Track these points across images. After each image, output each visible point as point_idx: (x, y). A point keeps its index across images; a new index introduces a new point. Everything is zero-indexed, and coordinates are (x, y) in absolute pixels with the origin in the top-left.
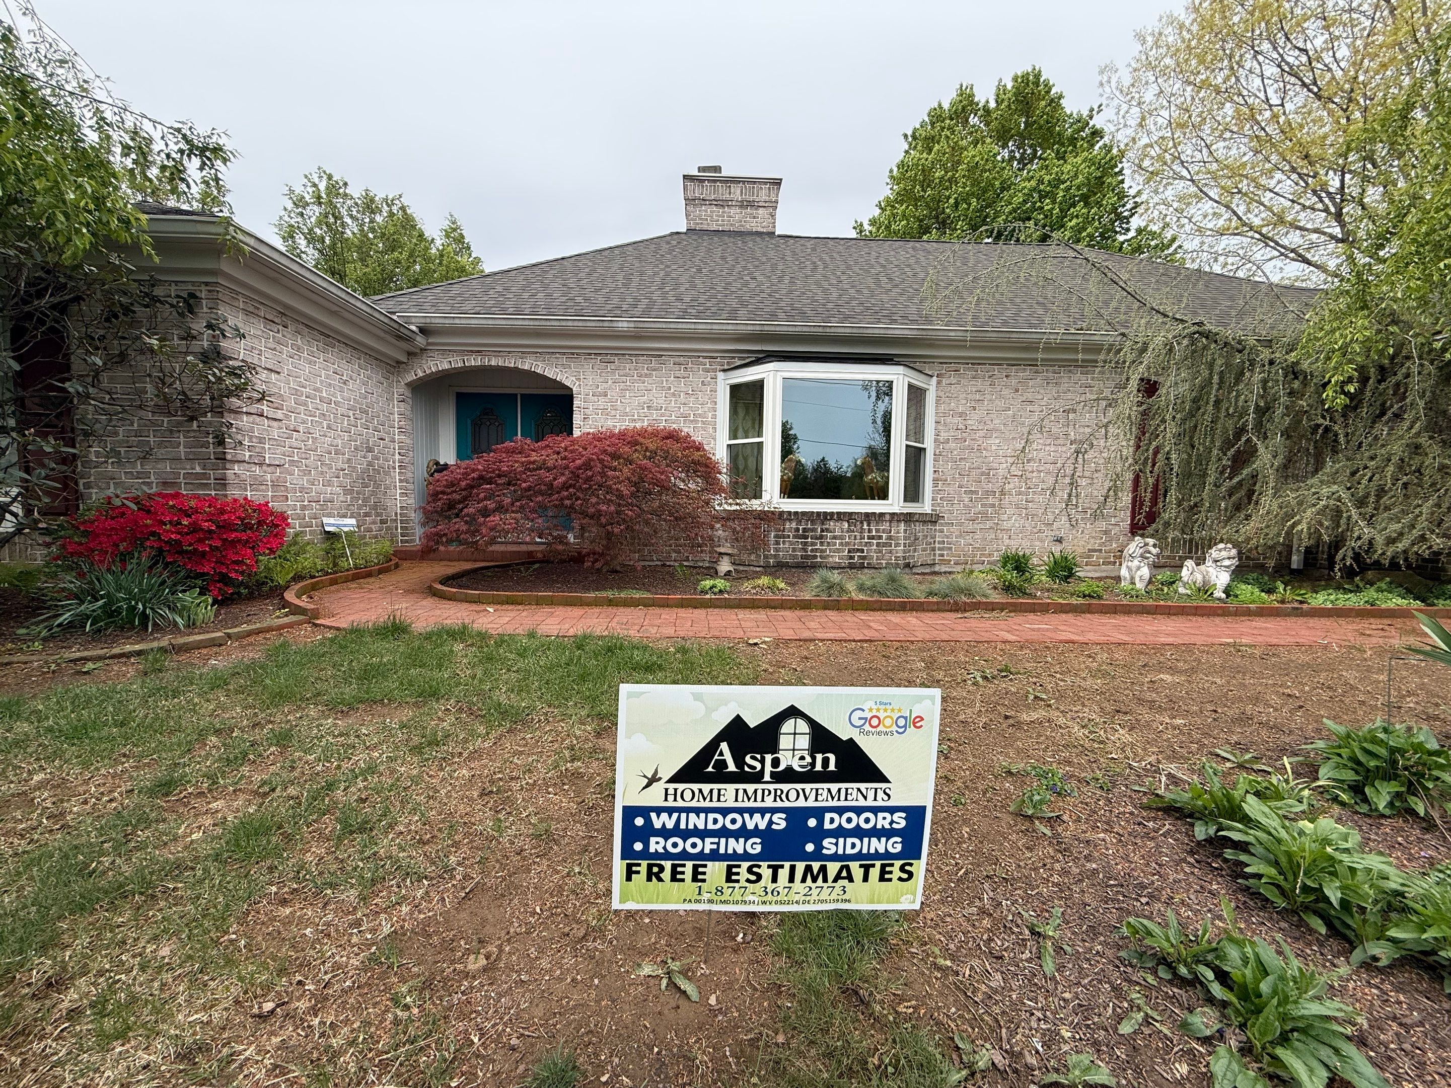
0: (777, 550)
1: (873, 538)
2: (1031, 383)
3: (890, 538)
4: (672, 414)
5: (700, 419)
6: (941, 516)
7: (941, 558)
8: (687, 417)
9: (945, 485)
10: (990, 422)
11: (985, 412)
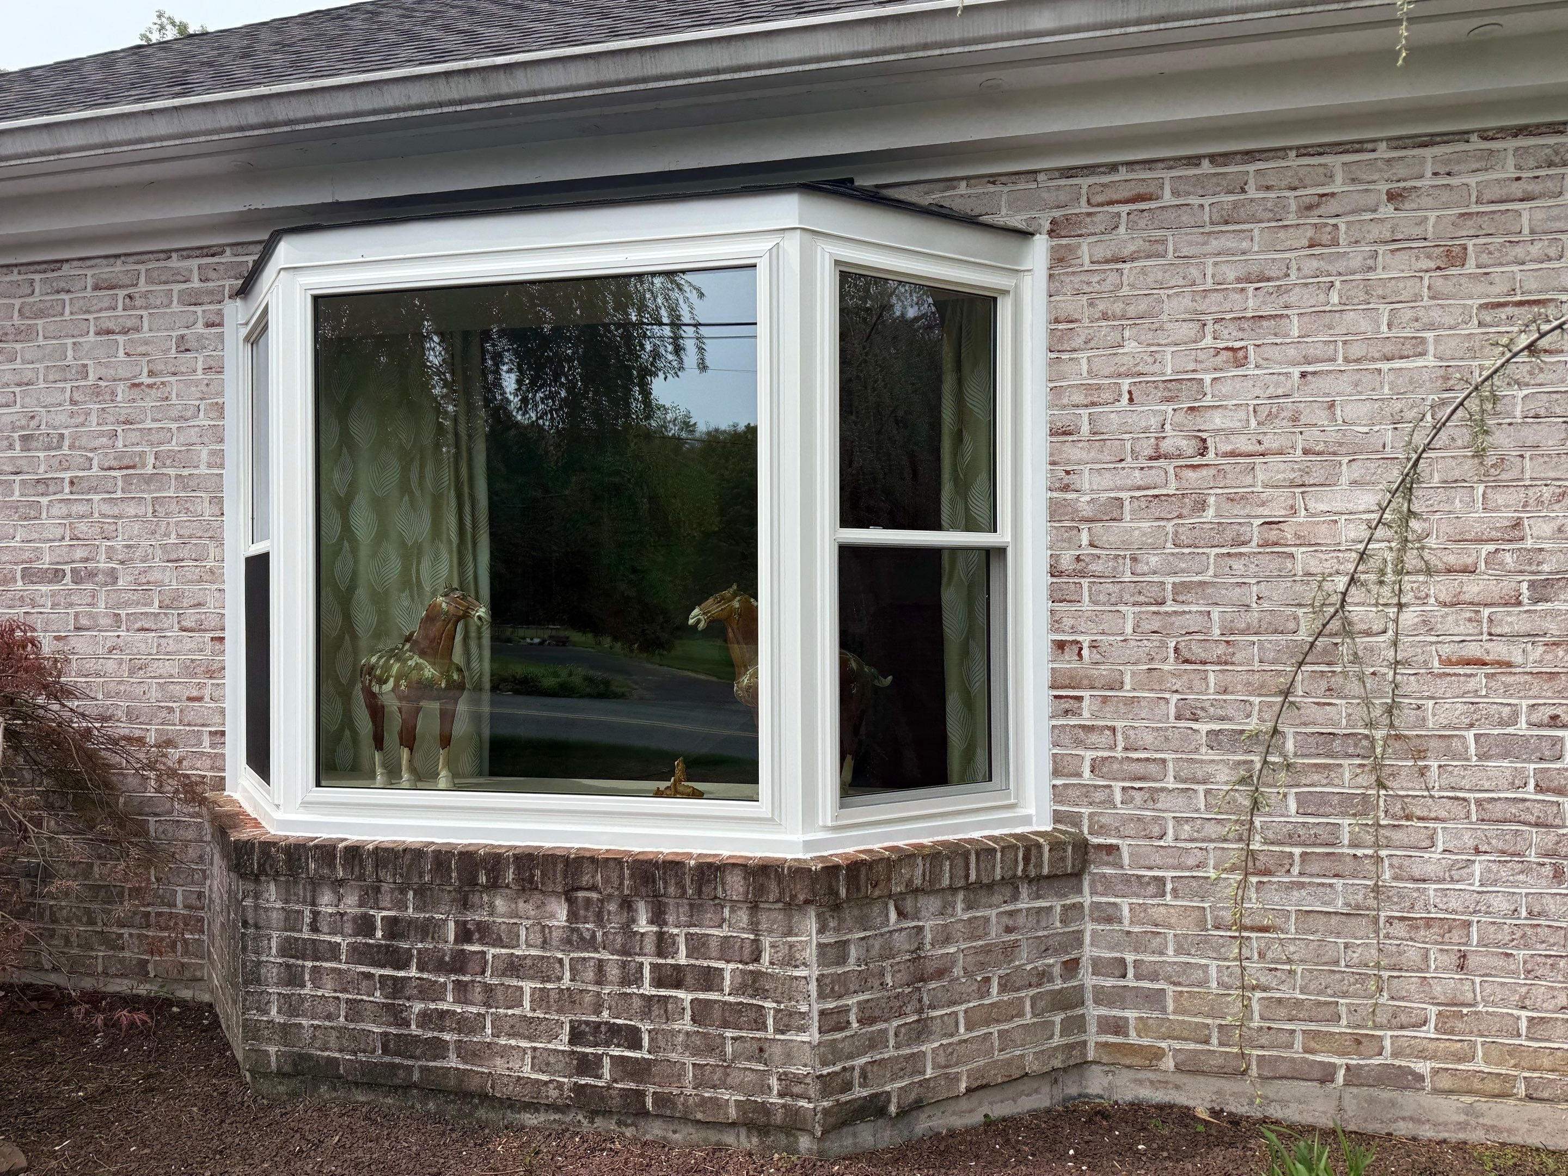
1: (677, 978)
3: (754, 983)
4: (91, 459)
5: (172, 472)
6: (1100, 847)
7: (1112, 1039)
8: (134, 467)
9: (1109, 708)
10: (1321, 417)
11: (1296, 372)
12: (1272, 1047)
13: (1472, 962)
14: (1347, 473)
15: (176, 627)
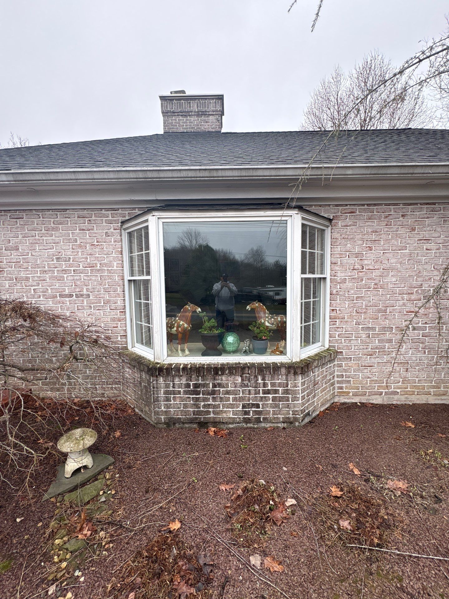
0: (167, 406)
1: (268, 392)
2: (427, 221)
3: (286, 392)
4: (80, 265)
5: (106, 268)
6: (339, 352)
7: (340, 390)
8: (94, 267)
9: (342, 323)
10: (386, 262)
11: (382, 252)
12: (371, 389)
13: (409, 370)
14: (391, 274)
15: (109, 309)
